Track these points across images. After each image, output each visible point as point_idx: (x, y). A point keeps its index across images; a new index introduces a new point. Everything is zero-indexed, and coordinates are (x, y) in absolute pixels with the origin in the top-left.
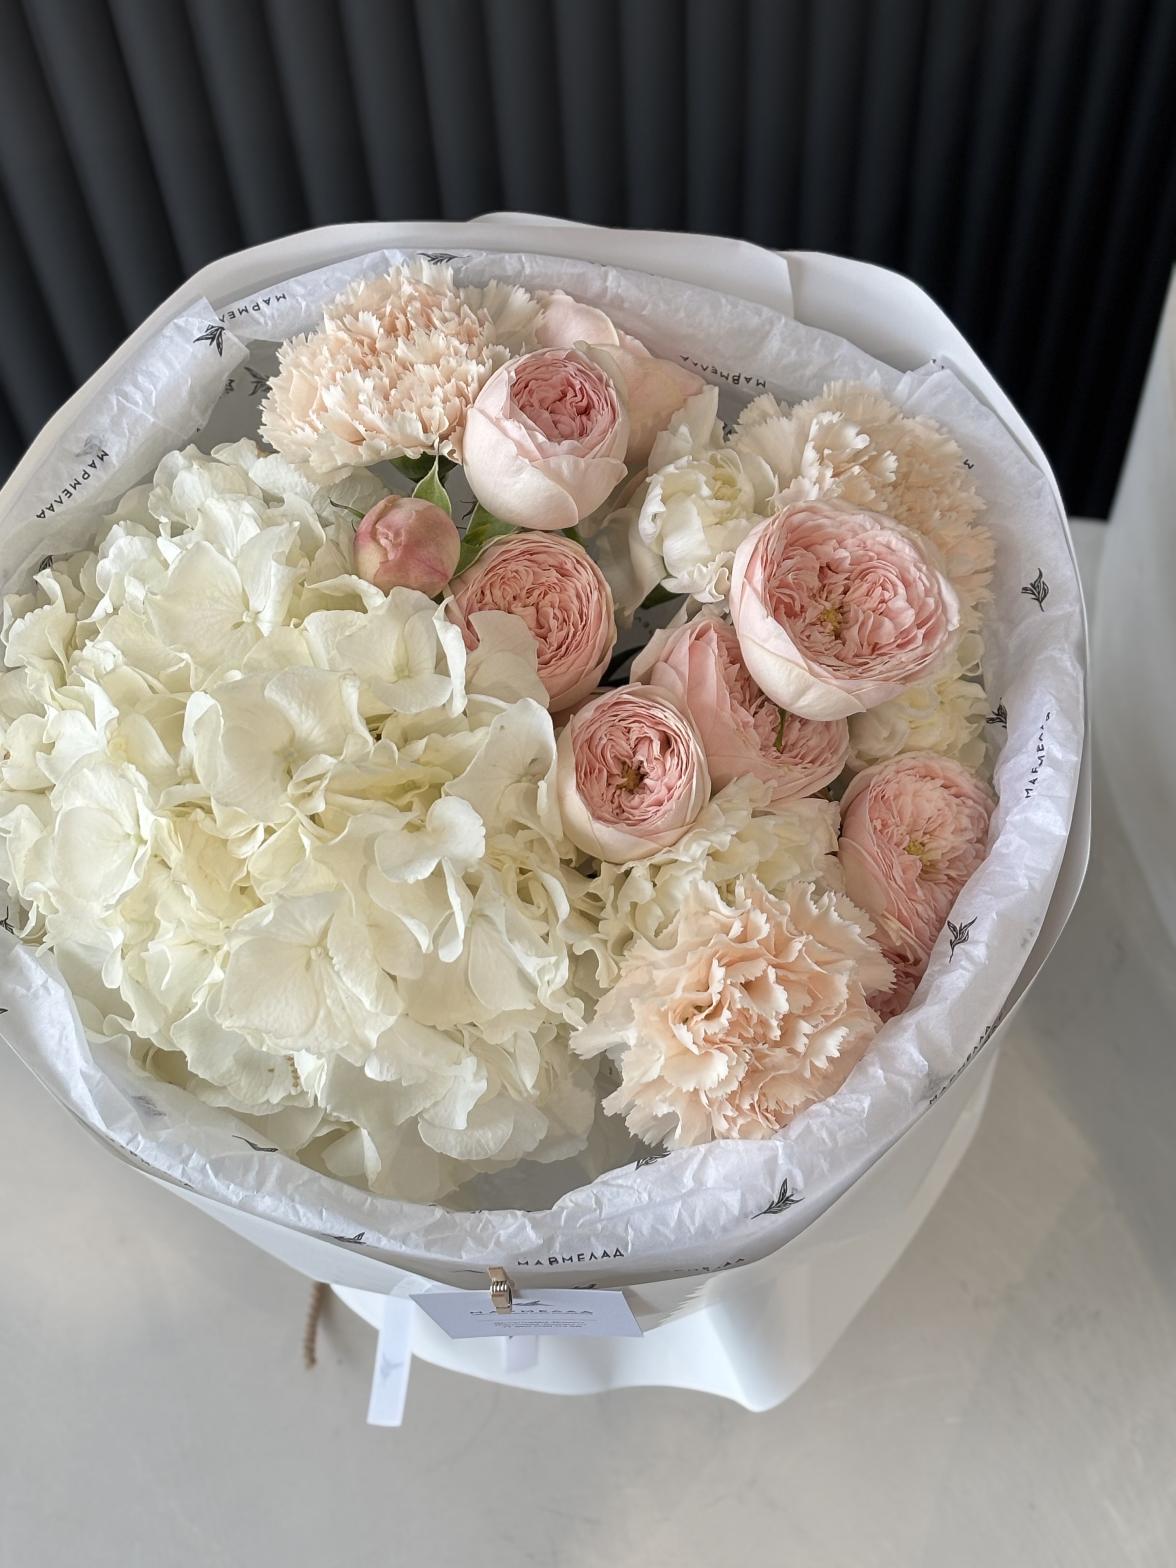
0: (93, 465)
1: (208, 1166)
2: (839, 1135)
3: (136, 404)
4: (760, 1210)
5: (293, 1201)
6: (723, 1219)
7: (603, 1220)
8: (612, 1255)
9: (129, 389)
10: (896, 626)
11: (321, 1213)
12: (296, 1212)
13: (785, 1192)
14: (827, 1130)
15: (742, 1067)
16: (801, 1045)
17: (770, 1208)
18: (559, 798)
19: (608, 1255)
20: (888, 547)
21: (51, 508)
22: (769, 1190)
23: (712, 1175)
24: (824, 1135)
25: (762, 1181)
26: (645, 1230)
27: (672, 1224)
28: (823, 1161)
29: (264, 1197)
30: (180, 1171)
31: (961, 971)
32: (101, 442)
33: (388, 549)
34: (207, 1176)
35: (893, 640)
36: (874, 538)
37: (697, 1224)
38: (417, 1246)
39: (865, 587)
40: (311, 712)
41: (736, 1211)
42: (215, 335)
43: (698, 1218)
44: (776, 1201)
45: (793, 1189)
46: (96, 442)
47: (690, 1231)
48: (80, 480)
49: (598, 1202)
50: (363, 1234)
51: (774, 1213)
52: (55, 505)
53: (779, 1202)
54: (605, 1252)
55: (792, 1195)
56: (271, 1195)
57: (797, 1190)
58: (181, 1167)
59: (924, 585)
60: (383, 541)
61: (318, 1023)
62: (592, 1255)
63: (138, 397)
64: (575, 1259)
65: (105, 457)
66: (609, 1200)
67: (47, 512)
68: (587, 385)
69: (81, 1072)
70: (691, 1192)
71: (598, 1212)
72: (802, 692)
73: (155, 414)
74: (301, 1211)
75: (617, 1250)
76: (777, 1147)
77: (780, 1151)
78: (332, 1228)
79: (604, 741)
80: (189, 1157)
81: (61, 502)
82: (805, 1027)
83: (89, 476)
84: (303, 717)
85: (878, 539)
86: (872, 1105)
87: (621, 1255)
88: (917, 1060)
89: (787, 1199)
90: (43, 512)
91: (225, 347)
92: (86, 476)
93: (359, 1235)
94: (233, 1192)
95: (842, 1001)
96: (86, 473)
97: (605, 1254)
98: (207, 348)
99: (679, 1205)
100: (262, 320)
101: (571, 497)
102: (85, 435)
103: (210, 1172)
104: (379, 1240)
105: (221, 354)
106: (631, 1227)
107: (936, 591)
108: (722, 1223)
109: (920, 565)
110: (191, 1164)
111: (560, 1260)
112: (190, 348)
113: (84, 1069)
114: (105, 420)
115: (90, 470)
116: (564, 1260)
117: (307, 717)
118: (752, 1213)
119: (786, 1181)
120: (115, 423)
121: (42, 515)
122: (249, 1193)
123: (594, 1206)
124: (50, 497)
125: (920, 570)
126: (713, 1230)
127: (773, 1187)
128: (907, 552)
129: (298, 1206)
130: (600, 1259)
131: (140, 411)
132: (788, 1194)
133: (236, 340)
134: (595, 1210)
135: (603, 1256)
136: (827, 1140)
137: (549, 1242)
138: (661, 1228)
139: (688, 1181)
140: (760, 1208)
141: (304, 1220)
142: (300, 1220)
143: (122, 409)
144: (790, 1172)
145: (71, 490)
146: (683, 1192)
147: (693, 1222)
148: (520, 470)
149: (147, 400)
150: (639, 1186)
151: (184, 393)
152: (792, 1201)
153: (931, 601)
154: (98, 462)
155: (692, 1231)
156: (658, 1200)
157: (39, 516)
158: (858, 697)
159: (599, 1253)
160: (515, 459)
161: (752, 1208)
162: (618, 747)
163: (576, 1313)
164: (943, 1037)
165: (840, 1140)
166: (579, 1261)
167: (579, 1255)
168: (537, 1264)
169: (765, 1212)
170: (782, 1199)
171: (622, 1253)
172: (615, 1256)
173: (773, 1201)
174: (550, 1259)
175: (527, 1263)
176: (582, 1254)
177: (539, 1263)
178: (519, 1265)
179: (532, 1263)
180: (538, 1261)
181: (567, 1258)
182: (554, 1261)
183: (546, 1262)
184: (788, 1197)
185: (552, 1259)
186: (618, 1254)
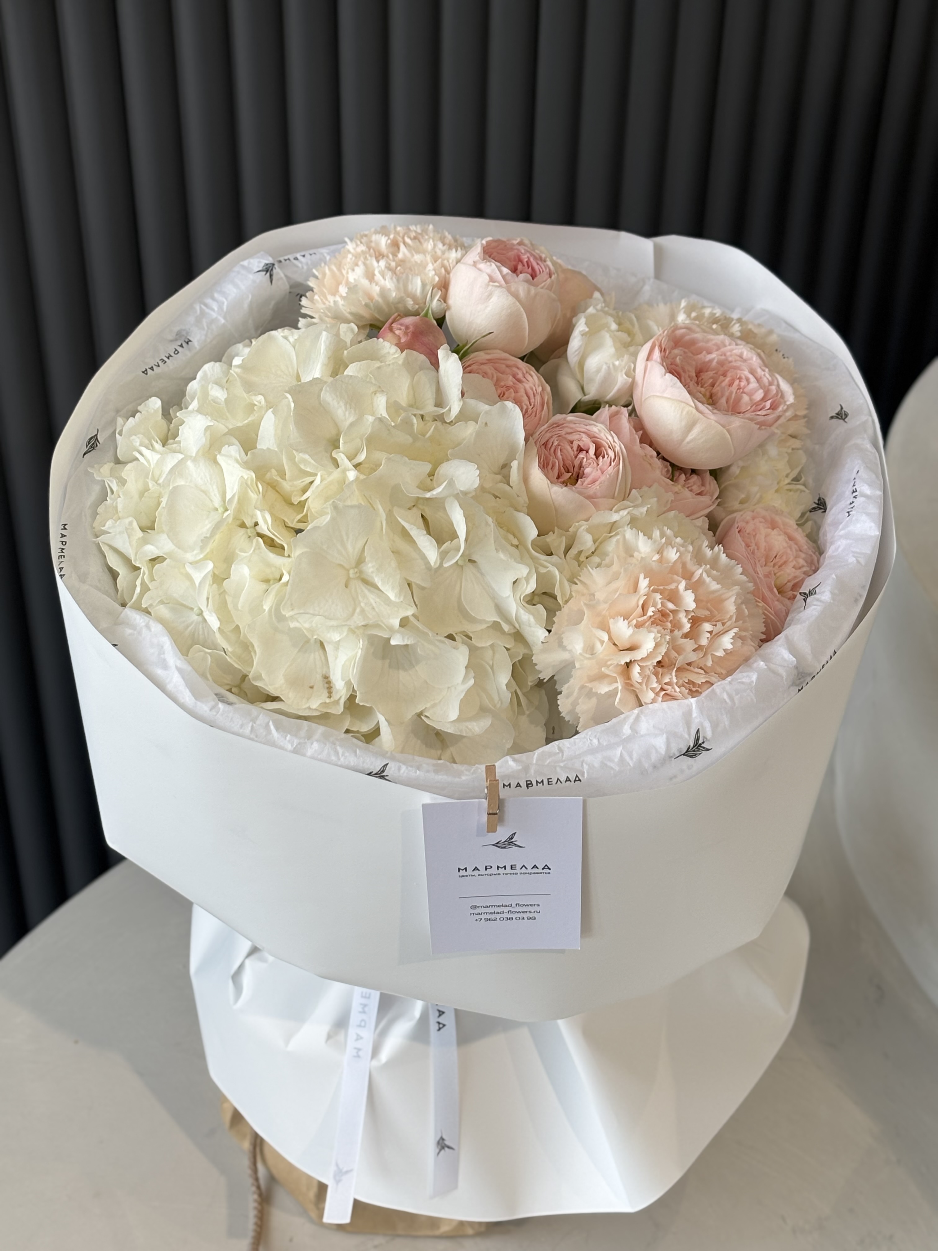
0: (181, 346)
1: (271, 723)
2: (736, 698)
3: (213, 310)
4: (680, 752)
5: (335, 744)
6: (654, 757)
7: (564, 761)
9: (209, 301)
10: (751, 400)
11: (355, 752)
12: (337, 753)
13: (698, 739)
14: (728, 694)
15: (665, 645)
16: (704, 641)
17: (687, 751)
18: (525, 479)
19: (570, 780)
20: (741, 356)
21: (152, 368)
22: (687, 736)
23: (644, 726)
24: (725, 696)
25: (681, 729)
26: (597, 765)
27: (616, 760)
28: (725, 716)
29: (312, 744)
30: (250, 728)
31: (814, 607)
32: (187, 333)
33: (401, 336)
34: (269, 732)
35: (749, 408)
36: (731, 351)
37: (634, 760)
38: (428, 771)
39: (728, 379)
40: (353, 412)
41: (663, 750)
42: (268, 269)
43: (635, 756)
44: (692, 746)
45: (704, 737)
46: (184, 333)
47: (630, 765)
48: (172, 354)
49: (560, 749)
50: (387, 764)
51: (691, 756)
52: (155, 368)
53: (694, 747)
55: (703, 743)
56: (317, 741)
57: (706, 739)
58: (251, 724)
59: (768, 379)
60: (397, 332)
61: (356, 614)
62: (558, 779)
63: (215, 306)
64: (546, 782)
65: (190, 343)
66: (568, 748)
67: (149, 371)
68: (532, 259)
69: (177, 667)
70: (629, 739)
71: (561, 755)
72: (690, 427)
73: (225, 318)
74: (340, 750)
75: (577, 776)
76: (692, 704)
77: (694, 706)
78: (364, 762)
79: (556, 443)
80: (257, 717)
81: (159, 366)
82: (707, 626)
83: (178, 352)
84: (347, 413)
85: (734, 351)
86: (758, 679)
87: (580, 780)
88: (787, 658)
90: (146, 370)
91: (274, 277)
92: (176, 352)
93: (384, 766)
94: (289, 741)
95: (732, 614)
96: (176, 350)
97: (568, 780)
98: (263, 277)
99: (620, 749)
100: (300, 265)
101: (525, 316)
102: (176, 329)
103: (272, 727)
104: (399, 769)
105: (271, 282)
106: (586, 763)
107: (775, 383)
108: (653, 760)
109: (764, 368)
110: (258, 722)
111: (534, 783)
112: (251, 276)
113: (178, 665)
114: (191, 319)
115: (179, 349)
116: (537, 782)
117: (349, 414)
118: (674, 754)
119: (698, 730)
120: (198, 321)
121: (145, 372)
122: (302, 741)
123: (558, 751)
124: (152, 363)
125: (764, 371)
126: (647, 765)
127: (689, 734)
128: (755, 361)
129: (338, 748)
130: (563, 782)
131: (214, 315)
132: (700, 742)
133: (282, 275)
134: (558, 753)
135: (566, 781)
136: (728, 700)
137: (526, 769)
138: (609, 764)
139: (626, 730)
140: (680, 750)
141: (342, 759)
142: (339, 759)
143: (203, 313)
144: (701, 724)
145: (166, 359)
146: (624, 737)
147: (631, 759)
148: (490, 296)
149: (220, 308)
150: (590, 736)
151: (246, 306)
152: (704, 748)
153: (773, 388)
154: (184, 344)
155: (632, 765)
156: (605, 744)
157: (143, 372)
158: (728, 431)
159: (563, 779)
160: (488, 285)
161: (675, 751)
162: (564, 451)
163: (537, 873)
164: (805, 647)
165: (737, 702)
166: (549, 784)
167: (548, 779)
168: (517, 786)
169: (684, 755)
170: (696, 745)
171: (580, 778)
172: (575, 781)
173: (690, 746)
174: (527, 781)
175: (510, 785)
176: (551, 779)
177: (518, 785)
178: (504, 787)
179: (513, 785)
180: (518, 783)
181: (540, 781)
182: (529, 784)
183: (524, 784)
184: (700, 744)
185: (528, 782)
186: (577, 779)
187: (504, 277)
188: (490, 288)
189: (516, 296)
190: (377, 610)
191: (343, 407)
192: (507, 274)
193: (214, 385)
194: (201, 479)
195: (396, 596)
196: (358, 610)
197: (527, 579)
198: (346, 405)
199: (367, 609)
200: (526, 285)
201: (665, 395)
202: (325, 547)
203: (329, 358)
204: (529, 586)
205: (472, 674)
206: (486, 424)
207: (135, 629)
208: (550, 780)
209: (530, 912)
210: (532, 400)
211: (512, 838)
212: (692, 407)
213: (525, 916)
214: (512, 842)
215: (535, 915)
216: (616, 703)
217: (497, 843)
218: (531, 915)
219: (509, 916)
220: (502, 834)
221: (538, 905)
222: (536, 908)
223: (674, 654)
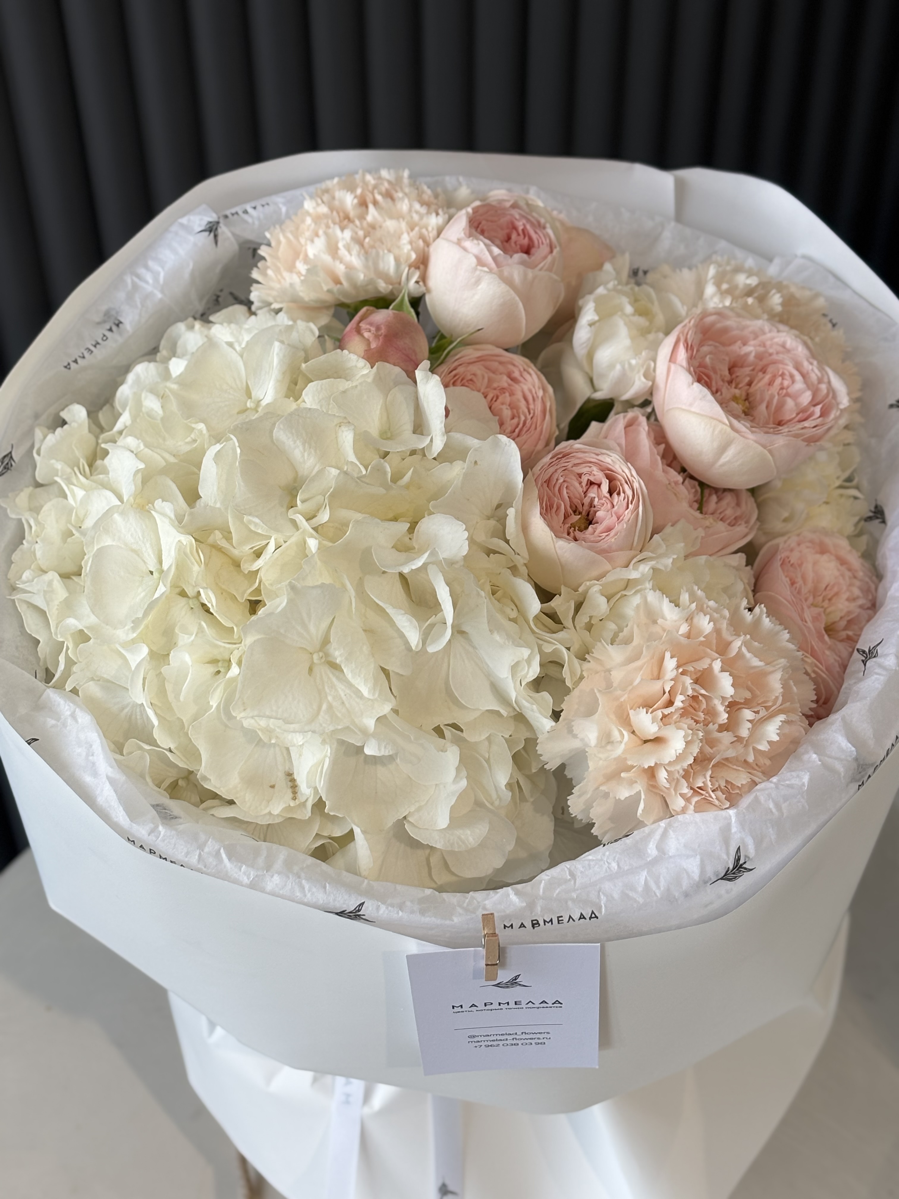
0: (110, 330)
1: (222, 851)
2: (784, 806)
3: (147, 282)
4: (717, 875)
5: (299, 877)
6: (685, 884)
7: (577, 890)
8: (587, 917)
9: (142, 271)
10: (797, 405)
11: (325, 888)
12: (302, 888)
13: (739, 859)
14: (774, 801)
15: (696, 744)
16: (744, 731)
17: (725, 875)
18: (525, 527)
19: (584, 918)
20: (783, 346)
21: (76, 361)
22: (725, 857)
23: (673, 845)
24: (772, 805)
25: (718, 848)
26: (616, 896)
27: (640, 889)
28: (771, 829)
29: (272, 876)
30: (197, 857)
31: (876, 676)
32: (117, 313)
33: (371, 340)
34: (221, 861)
35: (794, 415)
36: (772, 339)
37: (662, 889)
38: (412, 912)
39: (767, 377)
40: (313, 452)
41: (696, 875)
42: (212, 229)
43: (663, 883)
44: (731, 867)
45: (746, 856)
46: (113, 313)
47: (657, 896)
48: (100, 341)
49: (572, 874)
50: (363, 903)
51: (729, 880)
52: (79, 360)
53: (734, 869)
54: (582, 914)
55: (745, 863)
56: (279, 873)
57: (749, 858)
58: (198, 852)
59: (816, 375)
60: (366, 335)
61: (322, 713)
62: (570, 917)
63: (149, 277)
64: (555, 921)
65: (121, 325)
66: (582, 872)
67: (73, 365)
68: (528, 227)
69: (108, 778)
70: (656, 861)
71: (572, 882)
72: (723, 449)
73: (162, 292)
74: (307, 887)
75: (593, 912)
76: (730, 816)
77: (733, 820)
78: (334, 900)
79: (561, 480)
80: (205, 843)
81: (84, 357)
82: (748, 714)
83: (107, 338)
84: (306, 454)
85: (776, 340)
86: (811, 780)
87: (596, 917)
88: (845, 748)
89: (741, 866)
90: (69, 364)
91: (220, 238)
92: (105, 338)
93: (360, 905)
94: (245, 873)
95: (777, 695)
96: (104, 336)
97: (582, 917)
98: (206, 239)
99: (644, 873)
100: (250, 220)
101: (521, 305)
102: (104, 308)
103: (224, 856)
104: (378, 908)
105: (216, 243)
106: (603, 893)
107: (826, 380)
108: (684, 888)
109: (811, 360)
110: (206, 850)
111: (541, 922)
112: (192, 239)
113: (110, 774)
114: (121, 295)
115: (108, 334)
116: (545, 921)
117: (309, 455)
118: (710, 879)
119: (739, 848)
120: (130, 297)
121: (67, 367)
122: (260, 873)
123: (569, 877)
124: (76, 354)
125: (811, 364)
126: (677, 894)
127: (728, 854)
128: (801, 351)
129: (304, 882)
130: (577, 920)
131: (149, 288)
132: (741, 862)
133: (229, 235)
134: (570, 880)
135: (580, 918)
136: (774, 810)
137: (531, 906)
138: (631, 894)
139: (652, 850)
140: (716, 873)
141: (309, 895)
142: (305, 896)
143: (135, 287)
144: (742, 840)
145: (92, 348)
146: (648, 860)
147: (659, 887)
148: (478, 282)
149: (156, 279)
150: (608, 858)
151: (187, 274)
152: (745, 868)
153: (823, 387)
154: (114, 328)
155: (658, 895)
156: (626, 868)
157: (66, 367)
158: (770, 452)
159: (576, 916)
160: (475, 269)
161: (710, 873)
162: (572, 488)
163: (547, 1007)
164: (865, 729)
165: (785, 811)
166: (559, 923)
167: (558, 917)
168: (520, 927)
169: (722, 879)
170: (737, 866)
171: (597, 915)
172: (591, 918)
173: (729, 868)
174: (532, 921)
175: (512, 926)
176: (562, 917)
177: (522, 926)
178: (505, 928)
179: (516, 925)
180: (522, 924)
181: (548, 921)
182: (536, 924)
183: (528, 924)
184: (741, 865)
185: (534, 922)
186: (593, 916)
187: (495, 259)
188: (478, 273)
189: (508, 282)
190: (347, 705)
191: (301, 448)
192: (499, 255)
193: (149, 394)
194: (132, 535)
195: (369, 692)
196: (324, 707)
197: (529, 661)
198: (304, 444)
199: (334, 704)
200: (522, 268)
201: (693, 409)
202: (282, 631)
203: (283, 373)
204: (531, 670)
205: (464, 773)
206: (476, 462)
207: (58, 719)
208: (560, 919)
209: (539, 1039)
210: (531, 407)
211: (516, 979)
212: (726, 425)
213: (533, 1042)
214: (515, 983)
215: (545, 1041)
216: (638, 814)
217: (498, 984)
218: (540, 1041)
219: (515, 1042)
220: (504, 976)
221: (548, 1033)
222: (545, 1035)
223: (708, 750)
